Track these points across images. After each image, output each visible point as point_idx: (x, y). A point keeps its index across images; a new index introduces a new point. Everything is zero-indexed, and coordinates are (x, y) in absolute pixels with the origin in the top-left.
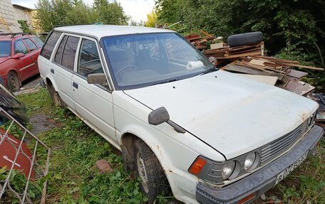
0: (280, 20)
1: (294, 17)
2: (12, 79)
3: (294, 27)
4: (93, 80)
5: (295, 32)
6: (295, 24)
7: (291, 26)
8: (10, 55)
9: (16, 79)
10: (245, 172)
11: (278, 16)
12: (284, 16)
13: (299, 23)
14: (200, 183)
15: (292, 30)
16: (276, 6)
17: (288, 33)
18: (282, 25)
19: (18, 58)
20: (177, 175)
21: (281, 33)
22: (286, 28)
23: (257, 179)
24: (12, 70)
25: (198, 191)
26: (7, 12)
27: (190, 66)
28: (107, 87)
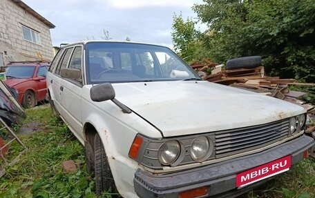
0: (287, 55)
1: (302, 53)
2: (29, 97)
3: (303, 62)
4: (66, 74)
5: (304, 67)
6: (303, 58)
7: (299, 61)
8: (32, 77)
9: (33, 98)
10: (194, 161)
11: (286, 52)
12: (291, 51)
13: (308, 58)
14: (139, 170)
15: (300, 65)
16: (282, 41)
17: (296, 67)
18: (290, 60)
19: (39, 80)
20: (119, 162)
21: (289, 68)
22: (294, 63)
23: (209, 172)
24: (31, 90)
25: (136, 179)
26: (47, 51)
27: (174, 74)
28: (81, 83)
